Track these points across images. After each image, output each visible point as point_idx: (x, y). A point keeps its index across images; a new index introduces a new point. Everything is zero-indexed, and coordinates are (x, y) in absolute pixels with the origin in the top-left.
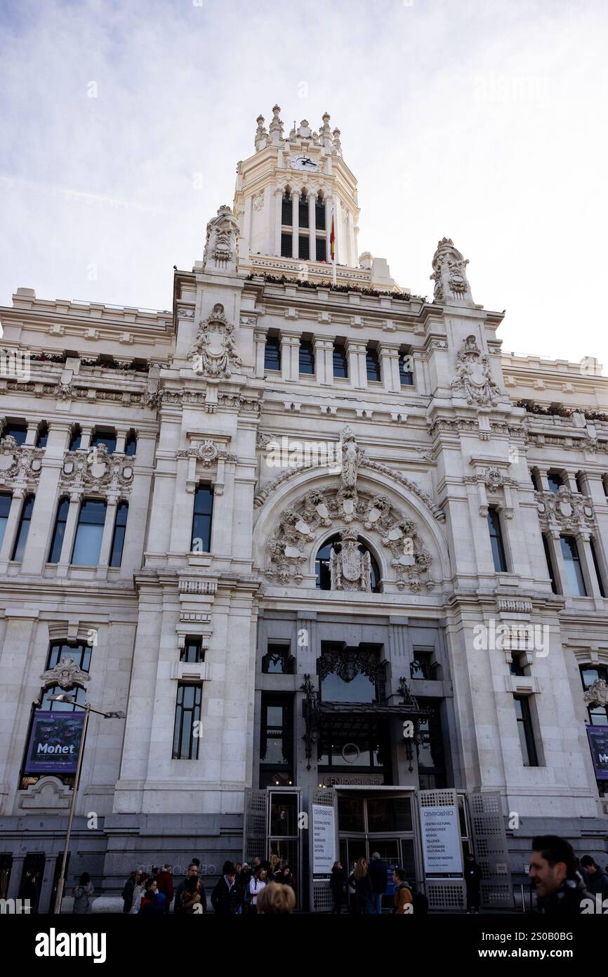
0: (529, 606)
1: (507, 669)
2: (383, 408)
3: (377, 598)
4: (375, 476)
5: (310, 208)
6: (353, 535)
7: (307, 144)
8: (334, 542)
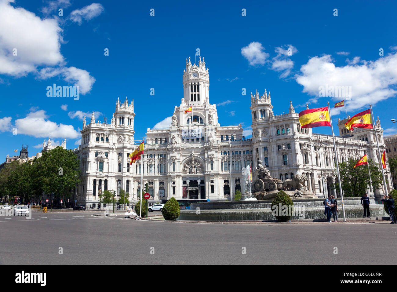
1: (211, 182)
2: (198, 147)
3: (197, 174)
4: (196, 158)
5: (196, 87)
6: (194, 166)
7: (195, 71)
8: (191, 167)
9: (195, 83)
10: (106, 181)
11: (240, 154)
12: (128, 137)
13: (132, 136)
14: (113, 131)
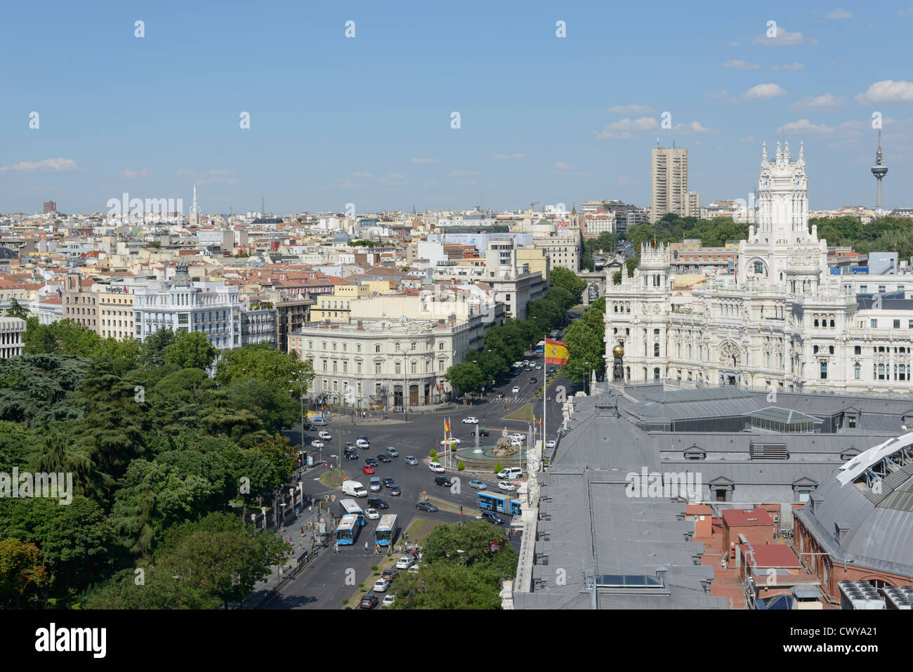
2: (735, 326)
3: (734, 369)
4: (733, 343)
6: (731, 355)
8: (729, 356)
12: (654, 304)
14: (634, 297)
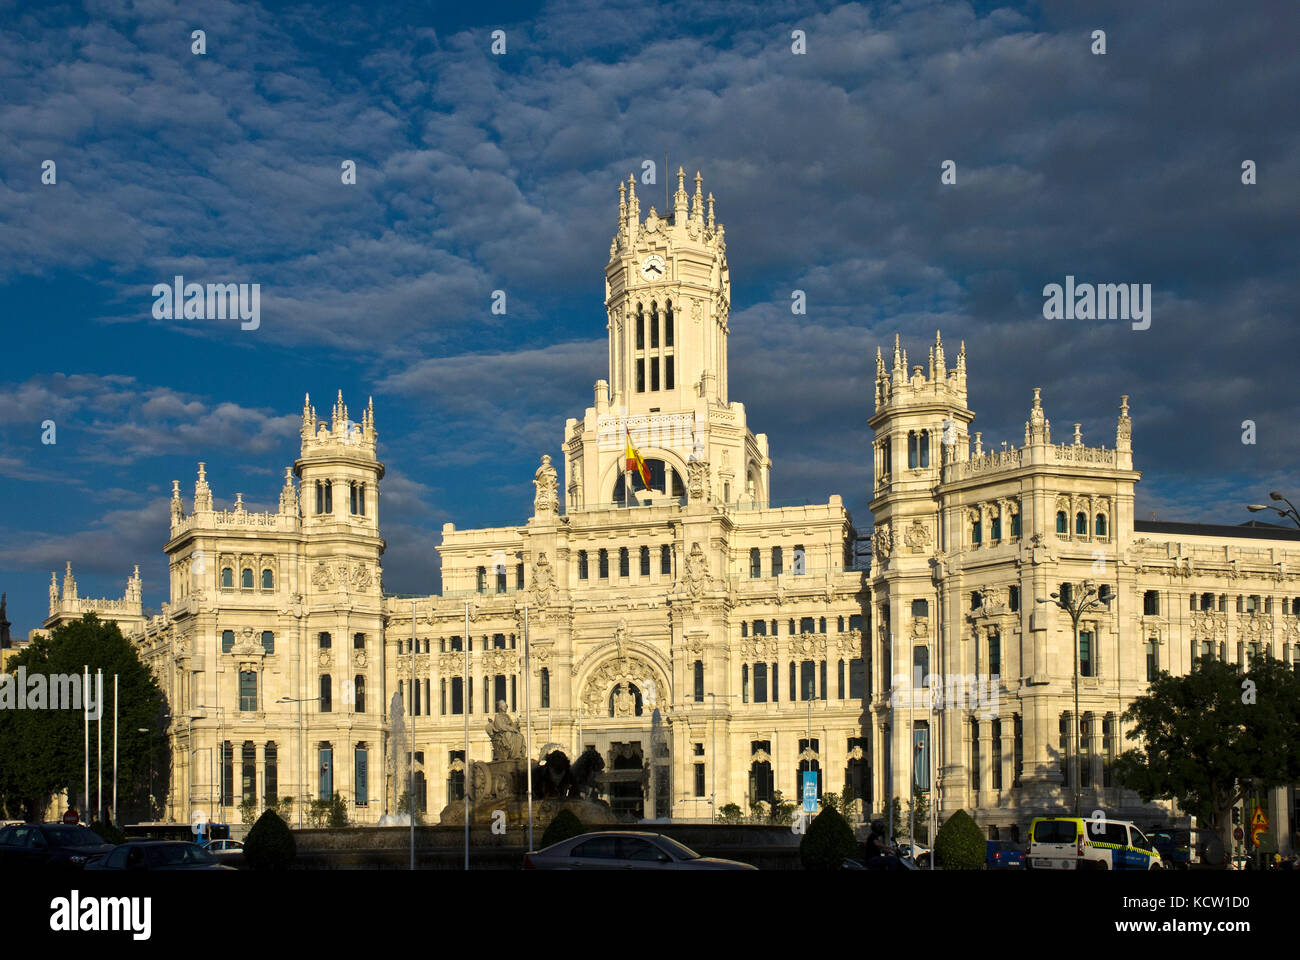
0: (704, 720)
1: (693, 752)
2: (645, 601)
3: (638, 719)
4: (637, 648)
5: (659, 325)
6: (626, 684)
7: (654, 243)
8: (617, 689)
9: (655, 304)
10: (271, 750)
11: (823, 629)
12: (355, 564)
13: (370, 559)
14: (289, 541)
